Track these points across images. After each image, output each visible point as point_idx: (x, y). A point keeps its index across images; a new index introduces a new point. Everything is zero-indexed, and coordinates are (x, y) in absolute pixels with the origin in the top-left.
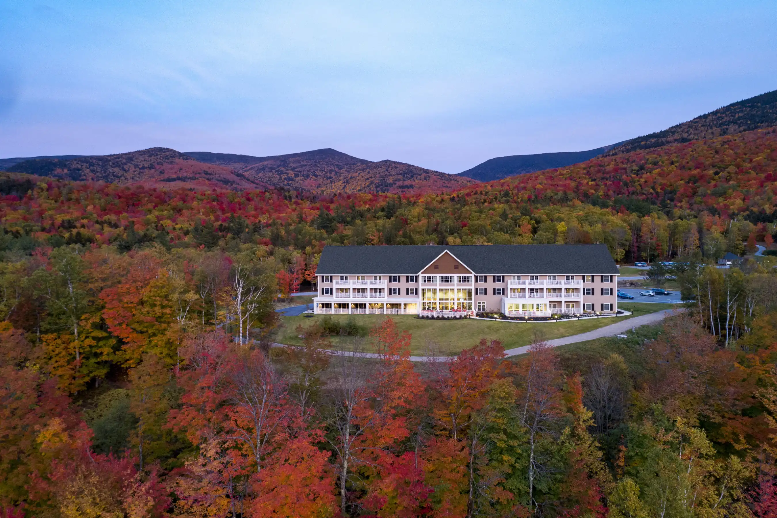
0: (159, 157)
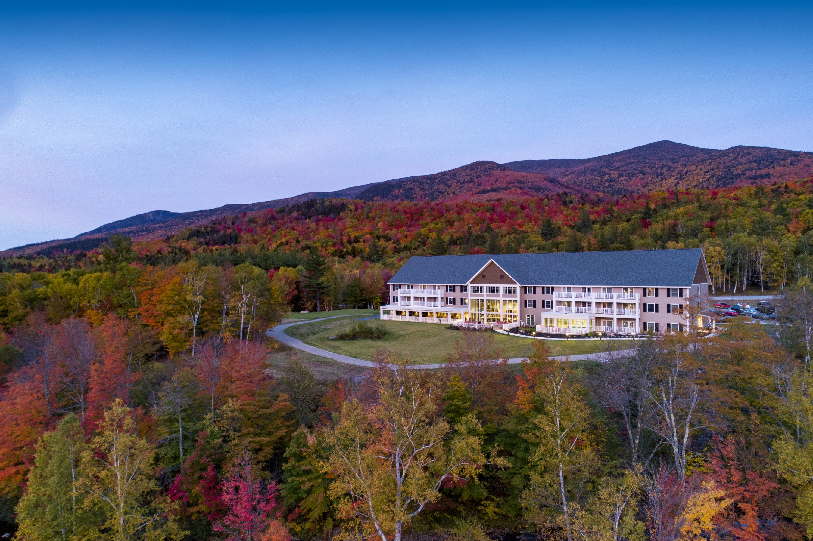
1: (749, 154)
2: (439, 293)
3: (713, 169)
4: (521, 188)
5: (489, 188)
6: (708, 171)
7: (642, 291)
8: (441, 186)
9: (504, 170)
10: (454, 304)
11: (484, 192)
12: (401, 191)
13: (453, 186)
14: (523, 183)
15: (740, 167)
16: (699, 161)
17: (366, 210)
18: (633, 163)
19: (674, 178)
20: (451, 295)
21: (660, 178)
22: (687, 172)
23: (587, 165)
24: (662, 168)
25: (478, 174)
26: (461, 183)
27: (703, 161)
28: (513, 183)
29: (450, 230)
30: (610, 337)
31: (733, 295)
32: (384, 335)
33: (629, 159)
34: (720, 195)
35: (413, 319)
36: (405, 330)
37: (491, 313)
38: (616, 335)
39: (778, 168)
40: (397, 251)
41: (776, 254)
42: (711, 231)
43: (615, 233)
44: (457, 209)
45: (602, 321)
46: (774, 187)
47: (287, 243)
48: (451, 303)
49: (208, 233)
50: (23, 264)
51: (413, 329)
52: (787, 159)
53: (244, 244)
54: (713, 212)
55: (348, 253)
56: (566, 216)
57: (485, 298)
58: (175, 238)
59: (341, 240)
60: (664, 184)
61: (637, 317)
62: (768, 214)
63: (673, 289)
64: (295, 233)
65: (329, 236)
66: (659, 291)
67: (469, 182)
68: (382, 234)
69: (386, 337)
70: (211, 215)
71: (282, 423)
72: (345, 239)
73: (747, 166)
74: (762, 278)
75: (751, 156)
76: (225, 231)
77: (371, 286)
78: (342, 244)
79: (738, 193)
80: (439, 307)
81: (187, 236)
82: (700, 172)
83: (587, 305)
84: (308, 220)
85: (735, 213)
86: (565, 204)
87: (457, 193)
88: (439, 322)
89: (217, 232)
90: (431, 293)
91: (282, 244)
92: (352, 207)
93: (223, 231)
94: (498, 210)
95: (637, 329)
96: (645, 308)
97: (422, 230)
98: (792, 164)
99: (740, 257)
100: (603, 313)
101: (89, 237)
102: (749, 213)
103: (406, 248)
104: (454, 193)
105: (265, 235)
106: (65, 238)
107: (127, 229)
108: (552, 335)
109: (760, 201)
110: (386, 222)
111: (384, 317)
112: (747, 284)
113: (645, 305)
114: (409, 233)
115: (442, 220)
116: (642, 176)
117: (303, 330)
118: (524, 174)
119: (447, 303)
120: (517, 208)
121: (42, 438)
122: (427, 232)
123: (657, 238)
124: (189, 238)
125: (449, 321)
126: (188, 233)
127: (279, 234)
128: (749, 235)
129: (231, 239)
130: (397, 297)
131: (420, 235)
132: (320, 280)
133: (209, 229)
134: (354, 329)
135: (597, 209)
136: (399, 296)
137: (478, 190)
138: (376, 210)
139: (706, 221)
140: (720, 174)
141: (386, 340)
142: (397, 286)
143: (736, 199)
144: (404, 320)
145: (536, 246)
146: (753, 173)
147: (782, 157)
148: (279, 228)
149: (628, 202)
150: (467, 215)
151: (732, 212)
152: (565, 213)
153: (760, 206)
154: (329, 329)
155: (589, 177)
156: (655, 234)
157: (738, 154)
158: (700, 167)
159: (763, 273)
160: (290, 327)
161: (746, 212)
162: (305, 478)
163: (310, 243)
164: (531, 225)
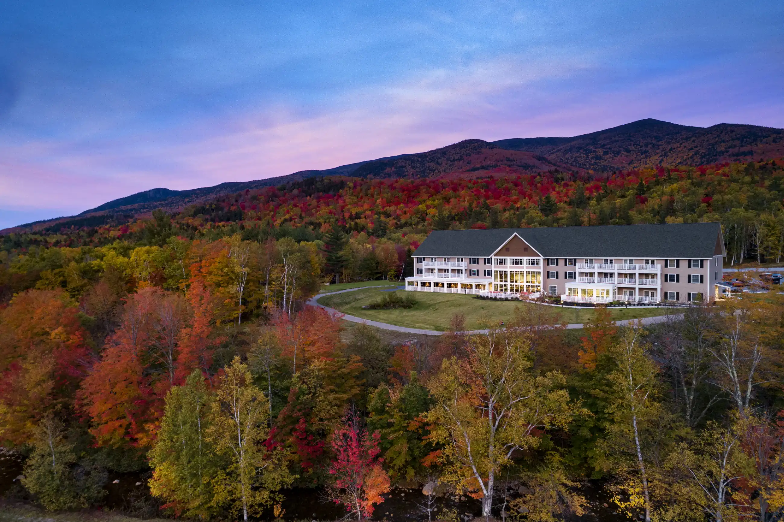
0: (468, 149)
1: (732, 131)
2: (463, 265)
3: (696, 147)
4: (509, 166)
5: (479, 166)
6: (691, 149)
7: (664, 262)
8: (432, 164)
9: (493, 148)
10: (478, 275)
11: (474, 170)
12: (393, 169)
13: (444, 164)
14: (512, 161)
15: (723, 144)
16: (682, 139)
17: (364, 187)
18: (618, 141)
19: (658, 155)
20: (474, 267)
21: (644, 156)
22: (671, 150)
23: (573, 143)
24: (646, 145)
25: (468, 152)
26: (451, 161)
27: (687, 139)
28: (502, 161)
29: (447, 207)
30: (634, 305)
31: (732, 267)
32: (413, 304)
33: (615, 137)
34: (708, 172)
35: (439, 290)
36: (433, 300)
37: (514, 283)
38: (639, 304)
39: (761, 146)
40: (398, 227)
41: (773, 228)
42: (707, 207)
43: (613, 209)
44: (452, 186)
45: (623, 290)
46: (761, 164)
47: (291, 219)
48: (474, 274)
49: (212, 209)
50: (39, 240)
51: (441, 299)
52: (769, 136)
53: (249, 220)
54: (706, 188)
55: (351, 229)
56: (558, 193)
57: (509, 270)
58: (180, 215)
59: (343, 216)
60: (648, 162)
61: (659, 287)
62: (763, 190)
63: (694, 260)
64: (297, 210)
65: (330, 212)
66: (681, 262)
67: (459, 160)
68: (382, 211)
69: (416, 306)
70: (209, 193)
71: (354, 382)
72: (347, 215)
73: (730, 143)
74: (759, 251)
75: (734, 133)
76: (230, 208)
77: (386, 259)
78: (344, 220)
79: (726, 170)
80: (463, 279)
81: (192, 213)
82: (684, 150)
83: (609, 276)
84: (308, 197)
85: (730, 188)
86: (557, 181)
87: (448, 171)
88: (464, 293)
89: (222, 209)
90: (454, 265)
91: (286, 220)
92: (351, 185)
93: (227, 208)
94: (492, 187)
95: (658, 299)
96: (666, 278)
97: (420, 206)
98: (774, 141)
99: (738, 230)
100: (626, 283)
101: (94, 214)
102: (743, 189)
103: (406, 224)
104: (444, 171)
105: (268, 212)
106: (71, 215)
107: (129, 207)
108: (578, 304)
109: (753, 178)
110: (385, 199)
111: (408, 288)
112: (744, 257)
113: (666, 276)
114: (407, 209)
115: (438, 197)
116: (628, 154)
117: (337, 300)
118: (512, 151)
119: (470, 275)
120: (511, 185)
121: (170, 391)
122: (425, 208)
123: (655, 213)
124: (195, 215)
125: (474, 291)
126: (193, 210)
127: (282, 210)
128: (746, 209)
129: (235, 216)
130: (421, 270)
131: (418, 211)
132: (340, 254)
133: (214, 206)
134: (385, 299)
135: (588, 185)
136: (424, 268)
137: (468, 168)
138: (374, 188)
139: (703, 197)
140: (704, 151)
141: (416, 309)
142: (421, 258)
143: (724, 175)
144: (429, 291)
145: (537, 222)
146: (736, 150)
147: (764, 134)
148: (281, 205)
149: (618, 179)
150: (463, 192)
151: (727, 188)
152: (557, 189)
153: (753, 182)
154: (360, 299)
155: (575, 155)
156: (653, 209)
157: (722, 132)
158: (684, 144)
159: (760, 247)
160: (321, 298)
161: (741, 188)
162: (388, 430)
163: (313, 219)
164: (525, 201)
